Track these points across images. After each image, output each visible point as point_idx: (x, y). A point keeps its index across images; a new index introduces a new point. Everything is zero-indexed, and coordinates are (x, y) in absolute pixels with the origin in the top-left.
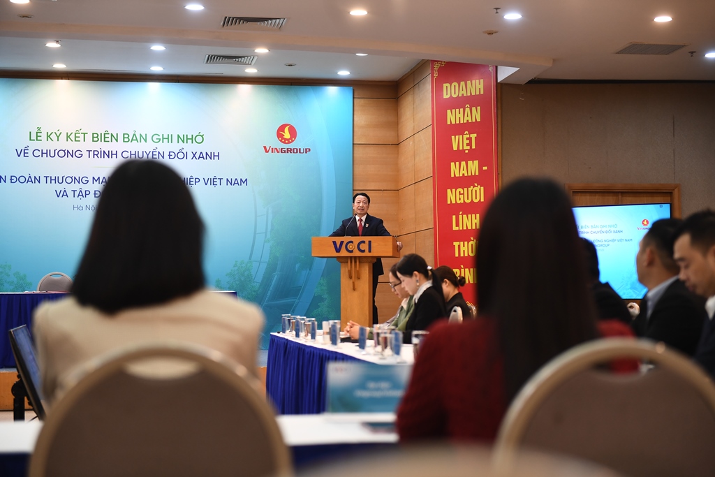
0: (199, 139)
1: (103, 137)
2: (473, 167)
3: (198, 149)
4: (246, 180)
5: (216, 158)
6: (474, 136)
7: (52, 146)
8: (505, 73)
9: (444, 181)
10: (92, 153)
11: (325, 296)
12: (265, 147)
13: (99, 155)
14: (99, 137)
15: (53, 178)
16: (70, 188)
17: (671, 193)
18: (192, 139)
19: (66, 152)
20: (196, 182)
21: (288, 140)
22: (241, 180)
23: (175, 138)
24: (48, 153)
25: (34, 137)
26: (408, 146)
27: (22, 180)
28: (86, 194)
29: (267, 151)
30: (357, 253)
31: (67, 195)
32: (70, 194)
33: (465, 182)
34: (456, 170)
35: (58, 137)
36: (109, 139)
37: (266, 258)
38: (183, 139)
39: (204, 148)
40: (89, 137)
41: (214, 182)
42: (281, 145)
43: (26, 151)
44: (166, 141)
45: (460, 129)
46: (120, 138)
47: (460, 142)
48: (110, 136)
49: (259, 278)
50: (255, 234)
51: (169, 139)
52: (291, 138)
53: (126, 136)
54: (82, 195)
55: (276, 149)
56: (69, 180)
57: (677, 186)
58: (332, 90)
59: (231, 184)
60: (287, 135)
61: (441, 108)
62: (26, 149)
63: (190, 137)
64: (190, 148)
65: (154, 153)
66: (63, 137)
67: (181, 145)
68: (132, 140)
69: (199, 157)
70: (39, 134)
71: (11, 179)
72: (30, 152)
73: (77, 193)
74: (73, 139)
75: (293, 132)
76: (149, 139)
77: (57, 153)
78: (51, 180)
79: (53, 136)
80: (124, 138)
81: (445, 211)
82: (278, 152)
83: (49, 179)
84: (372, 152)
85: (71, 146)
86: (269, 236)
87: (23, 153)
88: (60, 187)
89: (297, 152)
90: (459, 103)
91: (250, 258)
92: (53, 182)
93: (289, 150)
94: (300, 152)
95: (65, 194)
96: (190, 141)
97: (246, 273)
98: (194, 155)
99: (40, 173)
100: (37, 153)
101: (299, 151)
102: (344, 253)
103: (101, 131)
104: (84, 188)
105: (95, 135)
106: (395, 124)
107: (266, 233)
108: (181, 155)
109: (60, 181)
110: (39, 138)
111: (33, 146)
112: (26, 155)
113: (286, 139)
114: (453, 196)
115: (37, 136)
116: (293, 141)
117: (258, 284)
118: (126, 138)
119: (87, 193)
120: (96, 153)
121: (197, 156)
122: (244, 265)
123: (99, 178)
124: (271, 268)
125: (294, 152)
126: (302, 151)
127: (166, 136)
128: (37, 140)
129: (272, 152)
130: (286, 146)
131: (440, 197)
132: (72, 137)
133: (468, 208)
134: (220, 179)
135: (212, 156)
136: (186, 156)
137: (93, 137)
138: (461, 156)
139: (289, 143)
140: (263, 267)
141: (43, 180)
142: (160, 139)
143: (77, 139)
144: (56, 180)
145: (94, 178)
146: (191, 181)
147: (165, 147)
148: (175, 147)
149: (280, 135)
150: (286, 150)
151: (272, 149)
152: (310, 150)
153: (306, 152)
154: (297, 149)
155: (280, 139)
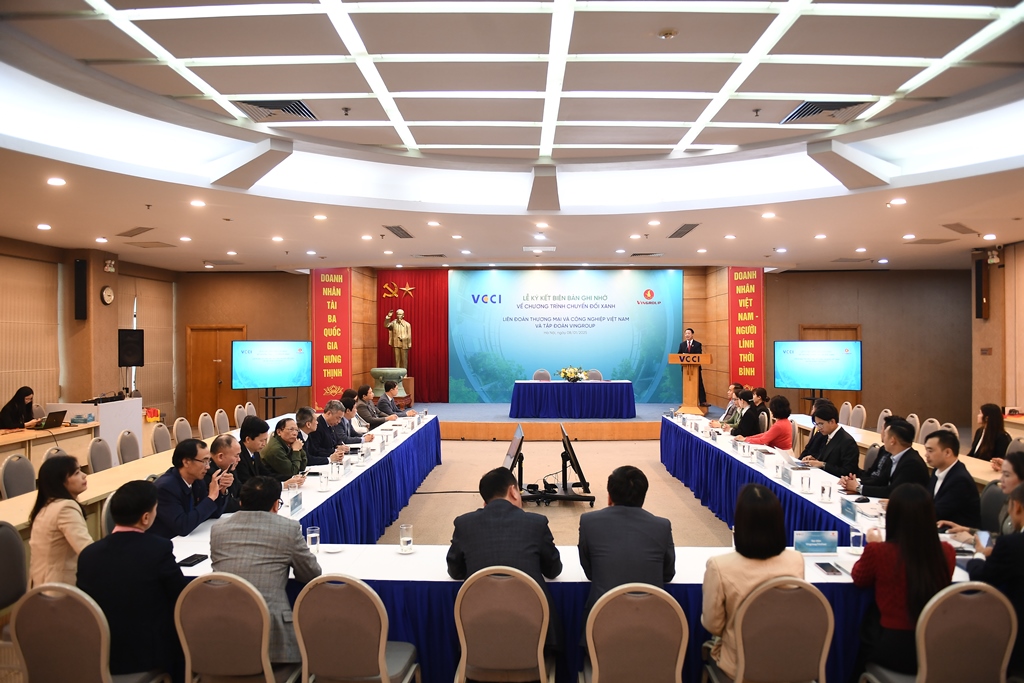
0: (605, 298)
1: (559, 298)
2: (750, 316)
3: (604, 303)
4: (628, 318)
6: (751, 300)
8: (767, 270)
9: (734, 322)
10: (553, 306)
12: (638, 302)
14: (556, 298)
16: (542, 323)
17: (856, 329)
18: (602, 298)
20: (603, 319)
22: (626, 318)
24: (532, 306)
25: (525, 299)
26: (712, 302)
27: (520, 319)
29: (639, 304)
30: (692, 362)
33: (746, 323)
34: (741, 317)
35: (537, 298)
38: (596, 298)
39: (608, 302)
40: (551, 298)
41: (612, 319)
44: (588, 299)
45: (743, 296)
47: (743, 303)
48: (561, 297)
49: (635, 367)
50: (633, 345)
51: (590, 298)
52: (651, 297)
54: (548, 326)
55: (643, 302)
56: (542, 319)
57: (859, 325)
58: (671, 271)
60: (649, 295)
61: (733, 284)
64: (600, 302)
65: (583, 305)
66: (539, 298)
68: (572, 299)
70: (527, 297)
71: (516, 319)
73: (546, 325)
75: (652, 293)
77: (536, 306)
78: (533, 319)
79: (534, 298)
81: (735, 339)
82: (645, 304)
84: (692, 303)
85: (543, 303)
86: (640, 346)
88: (538, 323)
89: (654, 304)
90: (743, 283)
91: (630, 358)
93: (650, 303)
95: (540, 326)
96: (600, 299)
97: (629, 365)
99: (528, 317)
102: (685, 362)
103: (557, 295)
104: (549, 323)
106: (705, 288)
107: (638, 345)
108: (596, 306)
109: (538, 320)
111: (525, 303)
113: (648, 297)
114: (739, 330)
118: (569, 298)
119: (551, 325)
120: (555, 306)
122: (627, 361)
123: (556, 318)
125: (652, 304)
126: (657, 303)
127: (588, 297)
129: (642, 304)
131: (732, 331)
133: (748, 337)
134: (615, 318)
136: (598, 306)
137: (553, 298)
138: (744, 310)
139: (650, 299)
144: (536, 319)
145: (554, 318)
146: (600, 319)
147: (588, 302)
148: (593, 302)
149: (645, 295)
150: (648, 302)
151: (641, 302)
152: (661, 302)
153: (659, 304)
154: (654, 302)
155: (646, 297)
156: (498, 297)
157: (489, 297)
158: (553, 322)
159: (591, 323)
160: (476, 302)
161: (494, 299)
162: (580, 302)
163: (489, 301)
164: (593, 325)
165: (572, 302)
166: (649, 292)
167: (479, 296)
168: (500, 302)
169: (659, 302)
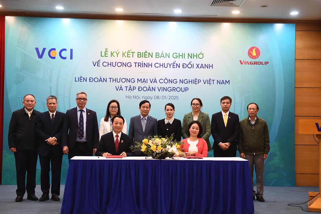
0: (201, 56)
1: (144, 55)
3: (200, 62)
4: (229, 81)
5: (211, 67)
7: (114, 60)
10: (137, 64)
11: (277, 153)
12: (241, 61)
13: (141, 66)
14: (142, 55)
15: (114, 79)
16: (124, 85)
18: (197, 56)
19: (122, 63)
20: (198, 82)
21: (255, 56)
22: (226, 81)
23: (186, 56)
24: (111, 64)
25: (103, 54)
27: (96, 80)
28: (133, 89)
29: (242, 64)
31: (122, 89)
32: (124, 88)
35: (117, 55)
36: (148, 56)
38: (191, 56)
39: (204, 62)
40: (136, 55)
41: (209, 82)
42: (250, 60)
43: (99, 63)
44: (181, 57)
46: (154, 55)
48: (148, 54)
51: (183, 56)
52: (256, 56)
53: (157, 54)
54: (131, 90)
55: (247, 62)
56: (124, 80)
58: (279, 27)
59: (220, 83)
60: (254, 54)
62: (99, 61)
63: (195, 55)
64: (195, 61)
65: (174, 65)
66: (120, 54)
67: (190, 59)
68: (161, 56)
69: (201, 67)
70: (106, 53)
71: (90, 80)
72: (101, 63)
73: (128, 88)
74: (126, 56)
75: (258, 52)
76: (171, 56)
77: (116, 63)
78: (113, 80)
79: (115, 54)
80: (156, 55)
82: (249, 64)
83: (112, 80)
84: (306, 64)
85: (125, 60)
87: (97, 64)
88: (118, 85)
89: (260, 64)
92: (114, 81)
93: (256, 63)
94: (262, 64)
95: (121, 89)
96: (195, 57)
99: (107, 77)
100: (105, 64)
101: (261, 63)
103: (142, 51)
104: (133, 85)
105: (139, 54)
108: (190, 66)
109: (118, 81)
110: (106, 55)
111: (103, 60)
112: (99, 65)
113: (253, 56)
115: (105, 54)
116: (258, 57)
118: (157, 55)
119: (134, 88)
120: (140, 64)
121: (199, 66)
123: (141, 79)
126: (263, 63)
127: (181, 54)
128: (105, 56)
129: (245, 64)
130: (254, 60)
132: (126, 54)
134: (213, 80)
135: (209, 66)
136: (192, 66)
137: (138, 55)
139: (255, 58)
141: (108, 80)
142: (177, 56)
143: (129, 56)
144: (116, 80)
145: (138, 79)
146: (195, 81)
147: (180, 61)
148: (186, 61)
149: (250, 54)
150: (253, 62)
151: (245, 62)
152: (268, 63)
153: (266, 64)
154: (260, 62)
155: (250, 56)
156: (68, 52)
157: (58, 51)
158: (137, 85)
159: (183, 86)
160: (40, 56)
161: (64, 54)
162: (171, 60)
163: (58, 56)
164: (186, 89)
165: (161, 61)
166: (254, 50)
167: (44, 49)
168: (71, 58)
169: (266, 62)
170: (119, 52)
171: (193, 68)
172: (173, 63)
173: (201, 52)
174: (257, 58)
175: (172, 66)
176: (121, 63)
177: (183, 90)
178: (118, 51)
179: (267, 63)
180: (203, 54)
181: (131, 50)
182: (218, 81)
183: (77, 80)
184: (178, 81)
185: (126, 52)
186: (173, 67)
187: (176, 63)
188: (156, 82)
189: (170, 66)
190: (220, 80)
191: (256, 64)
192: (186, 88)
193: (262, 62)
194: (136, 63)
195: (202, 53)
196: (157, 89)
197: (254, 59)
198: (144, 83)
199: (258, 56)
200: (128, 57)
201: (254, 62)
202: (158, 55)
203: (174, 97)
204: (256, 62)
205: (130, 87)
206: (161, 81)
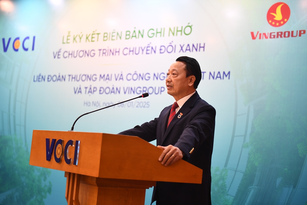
1: (111, 36)
4: (229, 73)
5: (202, 49)
7: (76, 47)
10: (102, 52)
12: (252, 33)
13: (106, 54)
14: (108, 36)
15: (74, 76)
18: (181, 31)
19: (85, 52)
21: (279, 22)
22: (224, 73)
25: (65, 41)
27: (54, 78)
28: (94, 91)
29: (254, 38)
31: (81, 92)
32: (83, 90)
35: (81, 38)
36: (115, 38)
37: (243, 167)
38: (173, 32)
40: (101, 37)
42: (270, 29)
44: (159, 35)
50: (233, 136)
52: (283, 20)
53: (128, 33)
54: (91, 92)
55: (264, 34)
56: (84, 78)
59: (213, 78)
60: (278, 16)
62: (60, 51)
63: (180, 29)
64: (178, 40)
66: (84, 38)
67: (171, 38)
68: (133, 36)
69: (186, 50)
70: (69, 38)
72: (61, 54)
73: (88, 90)
74: (90, 40)
75: (286, 11)
78: (72, 78)
79: (78, 39)
80: (126, 35)
82: (266, 38)
83: (71, 77)
85: (88, 46)
86: (248, 140)
87: (57, 55)
89: (289, 36)
91: (226, 165)
92: (73, 79)
94: (292, 36)
96: (179, 33)
97: (221, 182)
98: (182, 48)
100: (66, 55)
101: (291, 34)
103: (110, 30)
105: (106, 35)
107: (245, 136)
108: (170, 49)
109: (78, 79)
110: (68, 41)
111: (64, 48)
113: (276, 21)
115: (68, 39)
116: (285, 22)
117: (232, 198)
119: (95, 89)
120: (105, 51)
121: (184, 48)
122: (218, 173)
123: (104, 76)
124: (248, 180)
125: (285, 36)
126: (295, 34)
128: (67, 43)
129: (260, 38)
130: (276, 30)
132: (90, 38)
134: (204, 72)
137: (104, 37)
139: (280, 25)
140: (239, 177)
142: (154, 34)
143: (93, 39)
145: (101, 76)
149: (270, 17)
150: (276, 34)
151: (260, 34)
152: (304, 32)
153: (300, 35)
154: (289, 32)
155: (270, 21)
157: (21, 41)
160: (5, 49)
161: (27, 44)
163: (21, 48)
164: (162, 90)
166: (279, 9)
167: (10, 39)
168: (33, 49)
169: (300, 31)
170: (82, 35)
171: (175, 52)
172: (146, 46)
173: (189, 23)
174: (283, 24)
175: (145, 51)
176: (83, 51)
177: (157, 92)
178: (81, 33)
179: (302, 32)
180: (190, 27)
181: (96, 30)
182: (210, 73)
183: (35, 79)
184: (152, 76)
185: (90, 35)
186: (147, 53)
187: (151, 45)
188: (122, 79)
189: (143, 50)
190: (214, 72)
191: (281, 37)
192: (162, 88)
193: (292, 32)
194: (100, 50)
195: (190, 25)
196: (122, 91)
197: (278, 26)
198: (107, 80)
199: (286, 20)
200: (92, 41)
201: (278, 33)
202: (129, 35)
203: (144, 104)
204: (282, 33)
205: (90, 88)
206: (130, 77)
